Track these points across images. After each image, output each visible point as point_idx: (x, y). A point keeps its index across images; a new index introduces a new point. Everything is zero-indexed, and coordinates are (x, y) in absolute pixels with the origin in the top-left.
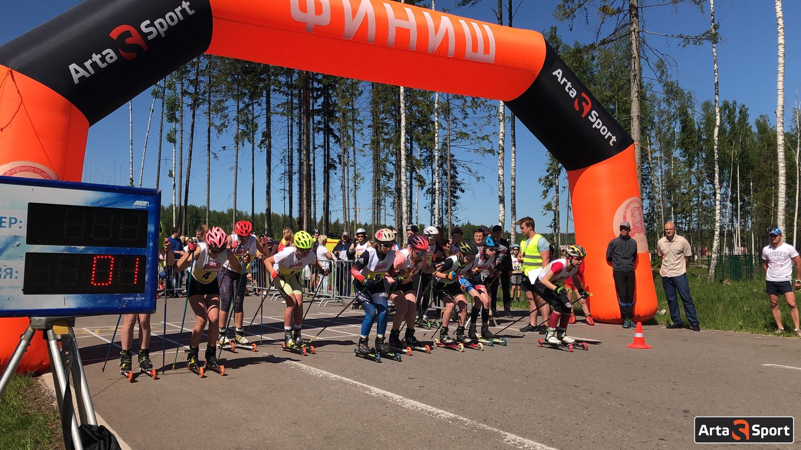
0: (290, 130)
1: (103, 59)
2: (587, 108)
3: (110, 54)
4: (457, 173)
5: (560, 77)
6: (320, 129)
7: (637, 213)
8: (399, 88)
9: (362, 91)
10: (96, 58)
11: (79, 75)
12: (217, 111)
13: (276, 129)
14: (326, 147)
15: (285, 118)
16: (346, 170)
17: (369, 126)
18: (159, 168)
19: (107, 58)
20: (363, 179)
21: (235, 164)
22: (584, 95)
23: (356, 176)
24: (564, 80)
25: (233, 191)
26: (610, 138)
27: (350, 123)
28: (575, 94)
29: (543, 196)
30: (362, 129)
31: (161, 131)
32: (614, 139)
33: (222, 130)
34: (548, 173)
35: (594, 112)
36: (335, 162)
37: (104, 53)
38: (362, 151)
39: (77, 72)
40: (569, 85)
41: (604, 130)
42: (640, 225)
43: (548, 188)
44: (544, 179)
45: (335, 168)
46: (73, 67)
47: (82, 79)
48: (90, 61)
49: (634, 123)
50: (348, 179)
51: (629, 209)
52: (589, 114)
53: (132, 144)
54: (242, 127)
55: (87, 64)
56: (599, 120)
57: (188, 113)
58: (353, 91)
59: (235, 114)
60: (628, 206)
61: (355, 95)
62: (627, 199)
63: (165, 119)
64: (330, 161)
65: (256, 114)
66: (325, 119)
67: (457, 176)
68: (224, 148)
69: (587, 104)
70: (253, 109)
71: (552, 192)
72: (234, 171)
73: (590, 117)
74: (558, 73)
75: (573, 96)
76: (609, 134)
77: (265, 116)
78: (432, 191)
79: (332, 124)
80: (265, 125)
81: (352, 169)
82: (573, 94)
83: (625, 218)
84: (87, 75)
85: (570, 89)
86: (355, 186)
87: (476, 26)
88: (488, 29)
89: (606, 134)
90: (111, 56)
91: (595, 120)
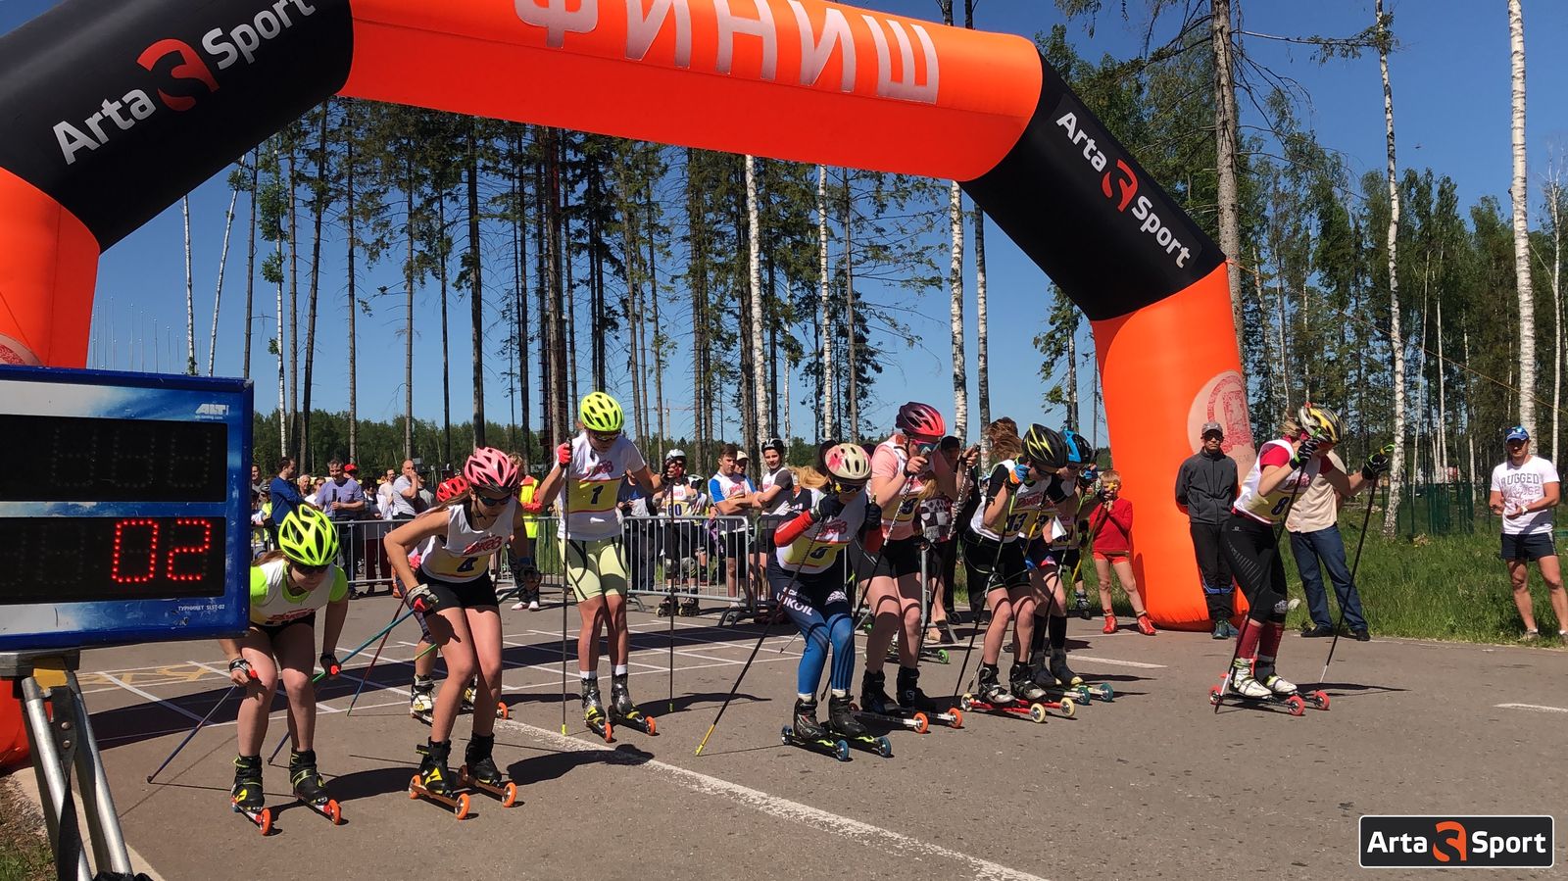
0: (519, 249)
1: (125, 112)
2: (1128, 192)
3: (139, 99)
4: (868, 332)
5: (1071, 128)
6: (582, 247)
7: (1235, 404)
8: (744, 158)
9: (667, 166)
10: (110, 109)
11: (76, 146)
12: (367, 214)
13: (490, 248)
14: (596, 282)
15: (510, 225)
16: (638, 330)
17: (685, 239)
18: (249, 336)
19: (134, 109)
20: (673, 346)
21: (407, 322)
22: (1121, 164)
23: (659, 341)
24: (1081, 134)
25: (405, 380)
26: (1177, 251)
27: (644, 233)
28: (1103, 163)
29: (1044, 374)
30: (668, 245)
31: (251, 258)
32: (1185, 252)
33: (378, 253)
34: (1054, 328)
35: (1142, 200)
36: (615, 313)
37: (127, 98)
38: (669, 289)
39: (71, 139)
40: (1091, 144)
41: (1164, 236)
42: (1243, 428)
43: (1053, 356)
44: (1044, 338)
45: (616, 326)
46: (60, 129)
47: (82, 152)
48: (97, 117)
49: (1226, 220)
50: (643, 350)
51: (1219, 397)
52: (1134, 203)
53: (190, 287)
54: (419, 246)
55: (93, 122)
56: (1153, 216)
57: (305, 217)
58: (647, 167)
59: (404, 219)
60: (1216, 390)
61: (652, 174)
62: (1215, 375)
63: (259, 232)
64: (605, 312)
65: (448, 219)
66: (591, 225)
67: (866, 336)
68: (383, 290)
69: (1128, 183)
70: (442, 207)
71: (1062, 365)
72: (405, 338)
73: (1134, 210)
74: (1068, 121)
75: (1099, 168)
76: (1176, 243)
77: (467, 222)
78: (817, 368)
79: (608, 235)
80: (467, 241)
81: (650, 327)
82: (1100, 162)
83: (1211, 414)
84: (92, 145)
85: (1092, 153)
86: (659, 361)
87: (897, 28)
88: (922, 33)
89: (1169, 243)
90: (141, 105)
91: (1145, 215)
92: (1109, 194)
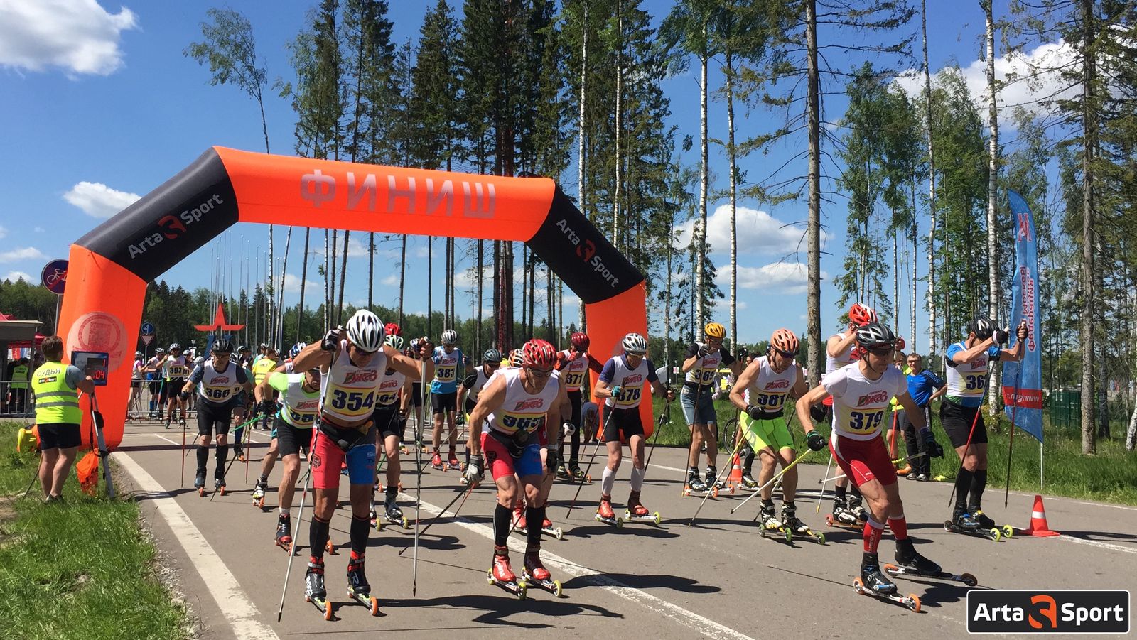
1: (152, 241)
2: (589, 254)
3: (157, 236)
5: (563, 227)
10: (148, 240)
11: (135, 252)
19: (156, 240)
21: (401, 258)
22: (588, 241)
24: (568, 229)
25: (399, 296)
26: (612, 280)
28: (578, 242)
32: (616, 280)
35: (597, 257)
37: (153, 236)
39: (134, 250)
40: (573, 233)
41: (606, 273)
46: (130, 247)
47: (137, 255)
48: (143, 243)
52: (592, 259)
55: (141, 245)
56: (601, 264)
69: (591, 250)
72: (399, 269)
73: (592, 262)
74: (562, 224)
75: (576, 244)
76: (611, 276)
82: (576, 241)
84: (141, 252)
85: (573, 237)
87: (479, 186)
88: (491, 187)
89: (608, 276)
90: (158, 238)
91: (597, 264)
92: (579, 253)
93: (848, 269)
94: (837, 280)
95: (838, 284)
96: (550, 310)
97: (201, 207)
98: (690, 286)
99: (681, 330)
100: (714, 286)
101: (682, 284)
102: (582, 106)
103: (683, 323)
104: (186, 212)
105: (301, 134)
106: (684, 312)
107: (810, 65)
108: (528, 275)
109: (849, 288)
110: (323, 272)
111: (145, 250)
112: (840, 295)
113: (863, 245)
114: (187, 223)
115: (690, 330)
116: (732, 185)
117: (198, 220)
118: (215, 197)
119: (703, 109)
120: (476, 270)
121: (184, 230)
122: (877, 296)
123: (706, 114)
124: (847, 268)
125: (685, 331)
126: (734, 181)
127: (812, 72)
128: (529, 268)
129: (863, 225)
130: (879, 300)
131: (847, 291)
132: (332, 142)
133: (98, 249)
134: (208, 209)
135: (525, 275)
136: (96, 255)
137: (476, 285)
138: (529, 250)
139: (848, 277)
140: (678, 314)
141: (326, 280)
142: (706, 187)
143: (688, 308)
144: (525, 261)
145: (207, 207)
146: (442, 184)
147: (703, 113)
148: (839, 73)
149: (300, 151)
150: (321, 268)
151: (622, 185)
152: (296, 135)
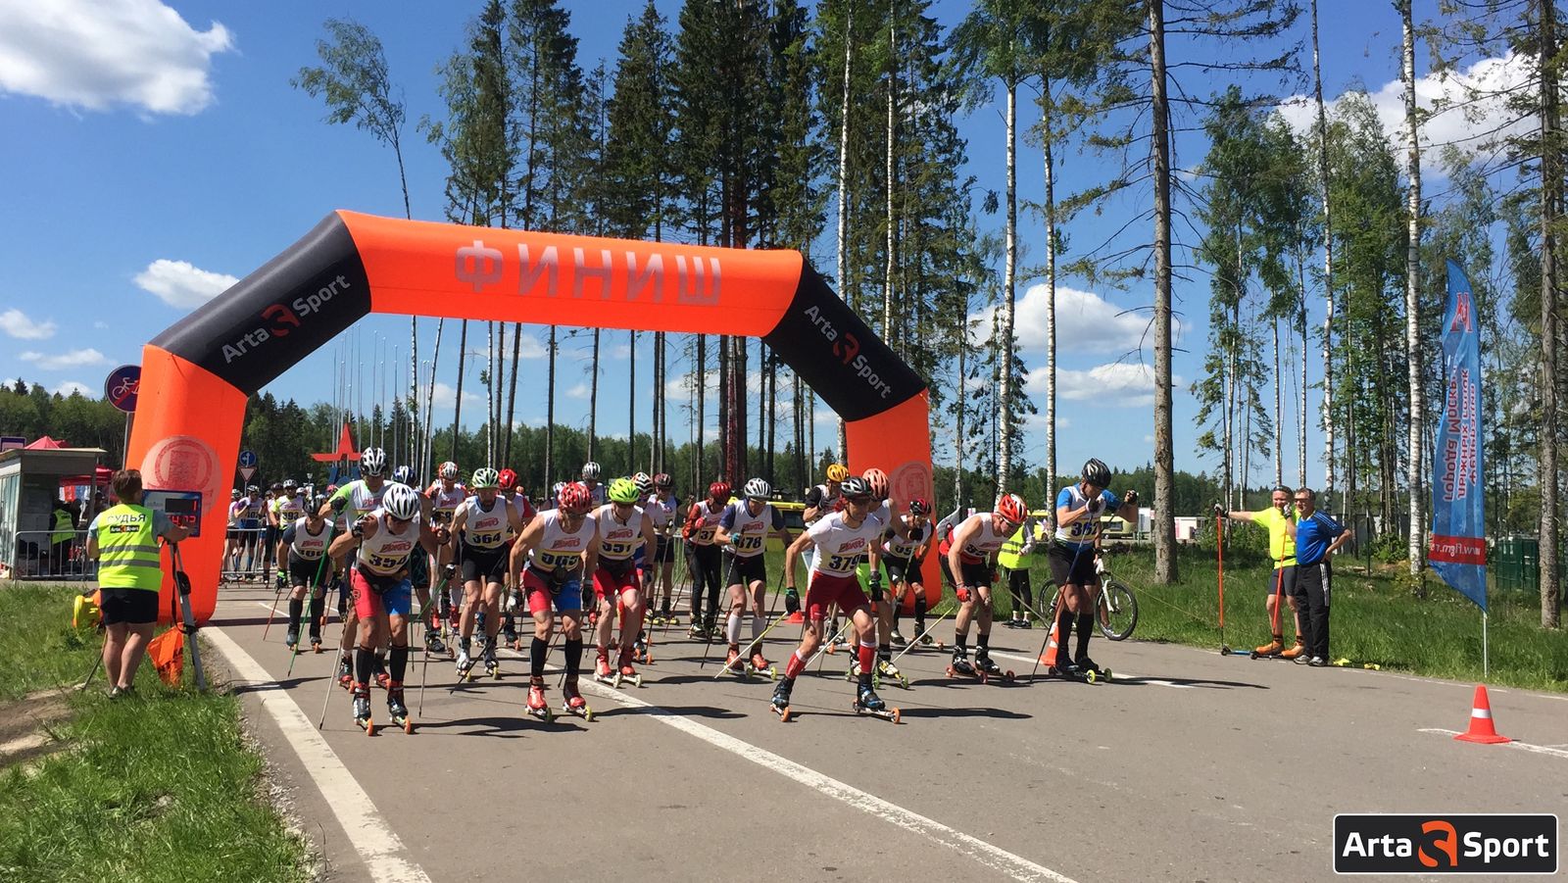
1: (255, 339)
2: (850, 353)
3: (262, 332)
5: (814, 316)
10: (248, 338)
11: (232, 355)
18: (461, 373)
19: (259, 337)
21: (592, 361)
22: (849, 336)
24: (821, 319)
25: (590, 411)
26: (882, 389)
29: (1198, 419)
32: (888, 389)
34: (1212, 375)
35: (860, 357)
37: (256, 333)
39: (230, 352)
40: (827, 325)
41: (874, 379)
46: (225, 348)
47: (235, 359)
48: (242, 342)
52: (854, 359)
55: (240, 344)
60: (903, 473)
69: (852, 347)
72: (591, 375)
73: (854, 364)
74: (813, 312)
75: (832, 340)
76: (881, 383)
82: (832, 336)
83: (897, 487)
84: (240, 355)
87: (698, 262)
88: (715, 263)
89: (876, 382)
90: (263, 335)
91: (862, 367)
92: (837, 354)
93: (1211, 372)
94: (1194, 388)
95: (1196, 393)
96: (797, 431)
97: (320, 293)
98: (991, 397)
99: (980, 458)
100: (1024, 397)
101: (978, 394)
102: (843, 151)
103: (981, 448)
104: (301, 300)
105: (455, 192)
106: (981, 432)
107: (1156, 90)
108: (768, 381)
109: (1212, 398)
110: (486, 380)
111: (244, 351)
112: (1198, 406)
113: (1231, 338)
114: (302, 314)
115: (991, 457)
116: (1050, 258)
117: (316, 311)
118: (340, 279)
119: (1009, 154)
120: (695, 375)
121: (297, 324)
122: (1252, 408)
123: (1013, 161)
124: (1210, 368)
125: (985, 459)
126: (1052, 252)
127: (1157, 100)
128: (768, 371)
129: (1231, 312)
130: (1255, 415)
131: (1209, 402)
132: (497, 203)
133: (181, 351)
134: (330, 295)
135: (763, 383)
136: (178, 359)
137: (696, 397)
138: (768, 349)
139: (1211, 382)
140: (973, 433)
141: (490, 390)
142: (1014, 261)
143: (988, 428)
144: (763, 363)
145: (328, 292)
146: (647, 258)
147: (1009, 159)
148: (1197, 101)
149: (452, 214)
150: (484, 374)
151: (896, 258)
152: (448, 194)
